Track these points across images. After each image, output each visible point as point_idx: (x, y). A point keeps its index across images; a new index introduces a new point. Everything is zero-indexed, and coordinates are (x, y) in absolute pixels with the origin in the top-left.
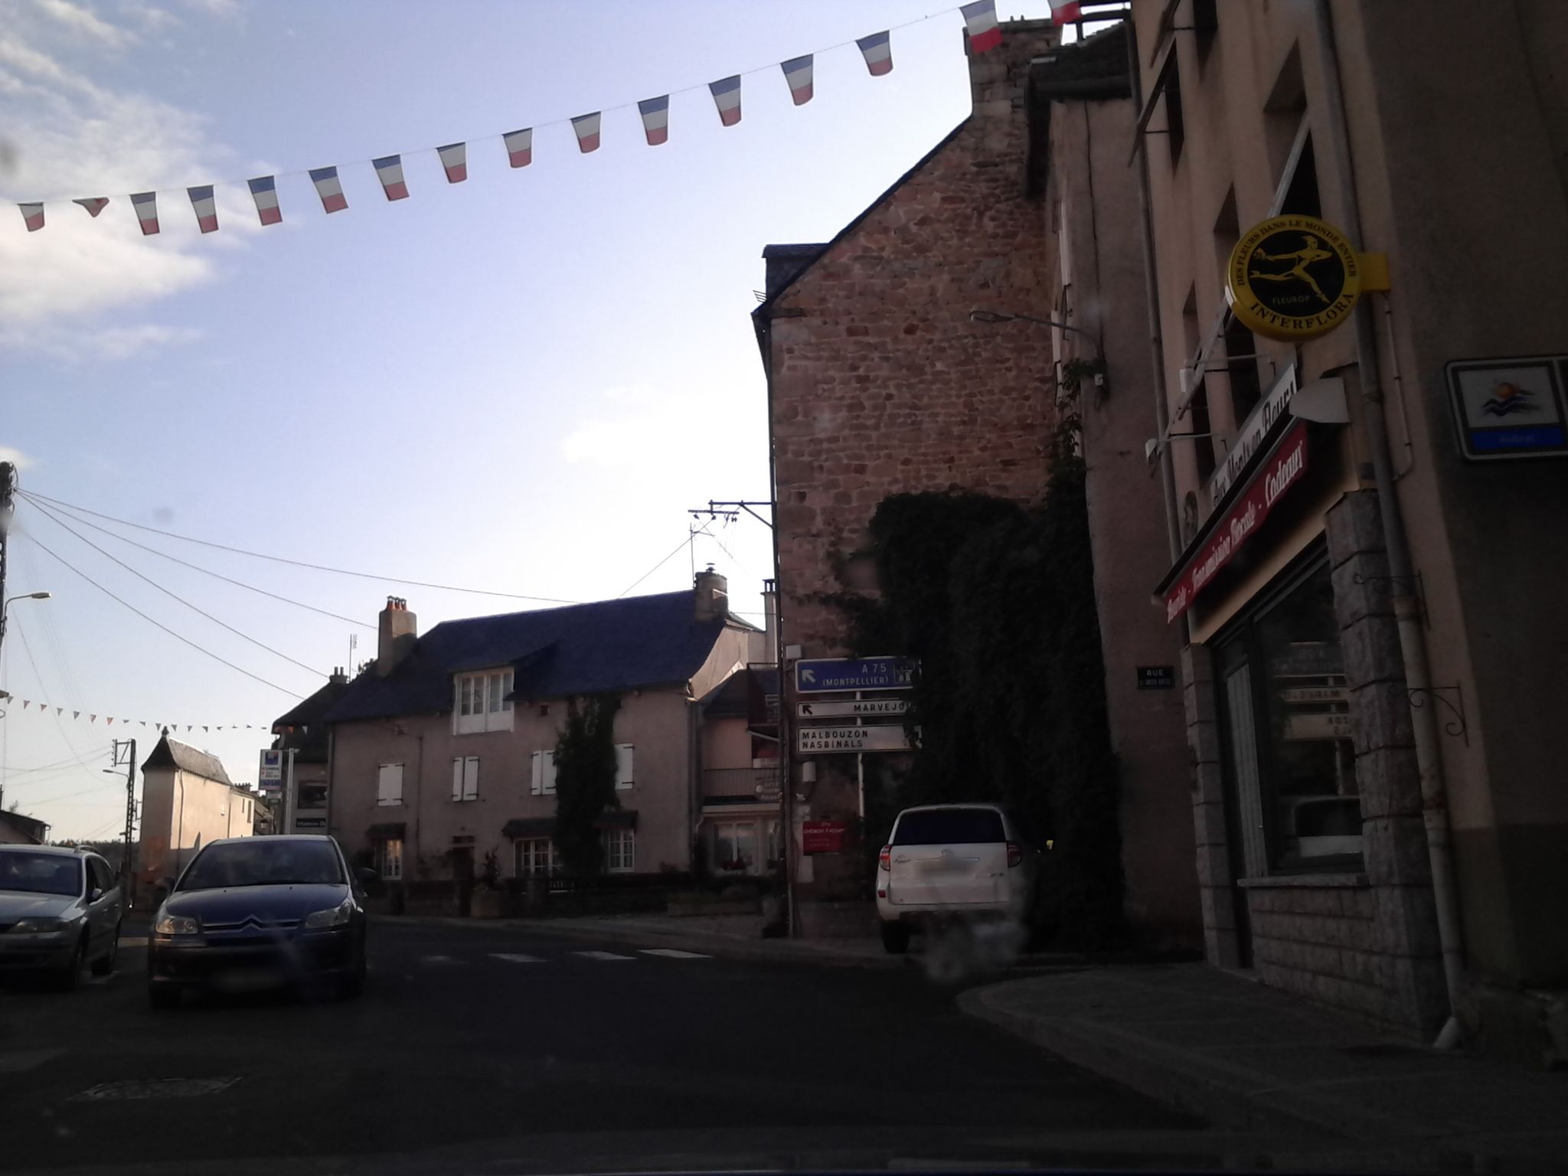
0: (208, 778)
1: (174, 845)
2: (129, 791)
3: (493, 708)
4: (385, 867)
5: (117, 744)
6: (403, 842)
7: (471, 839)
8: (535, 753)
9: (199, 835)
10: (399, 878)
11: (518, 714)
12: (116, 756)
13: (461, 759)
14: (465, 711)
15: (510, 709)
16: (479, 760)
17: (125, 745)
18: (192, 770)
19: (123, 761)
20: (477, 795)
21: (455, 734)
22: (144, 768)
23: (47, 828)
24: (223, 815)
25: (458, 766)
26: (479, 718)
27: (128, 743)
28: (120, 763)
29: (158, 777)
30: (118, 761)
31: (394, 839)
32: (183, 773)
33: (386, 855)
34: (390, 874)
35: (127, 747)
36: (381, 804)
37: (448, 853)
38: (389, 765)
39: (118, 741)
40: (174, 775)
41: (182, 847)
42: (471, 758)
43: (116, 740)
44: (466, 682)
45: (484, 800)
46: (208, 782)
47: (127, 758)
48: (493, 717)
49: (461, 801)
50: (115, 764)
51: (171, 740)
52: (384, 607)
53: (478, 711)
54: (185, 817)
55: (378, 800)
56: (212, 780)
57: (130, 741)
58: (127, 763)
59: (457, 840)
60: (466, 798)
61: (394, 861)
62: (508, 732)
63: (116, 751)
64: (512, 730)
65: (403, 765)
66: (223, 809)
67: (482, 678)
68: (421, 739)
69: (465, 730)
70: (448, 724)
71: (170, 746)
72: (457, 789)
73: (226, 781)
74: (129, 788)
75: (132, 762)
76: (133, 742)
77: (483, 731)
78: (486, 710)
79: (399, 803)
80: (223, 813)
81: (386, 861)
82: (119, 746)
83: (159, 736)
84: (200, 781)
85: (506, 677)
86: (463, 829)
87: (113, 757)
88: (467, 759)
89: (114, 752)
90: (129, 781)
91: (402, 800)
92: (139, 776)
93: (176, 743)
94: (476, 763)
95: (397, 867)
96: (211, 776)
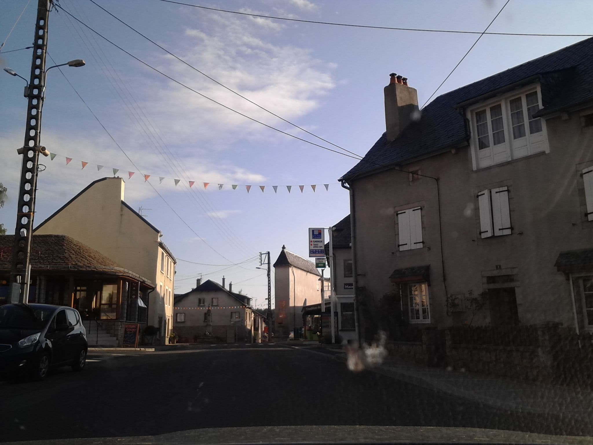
0: (308, 272)
1: (291, 304)
2: (269, 278)
3: (519, 133)
4: (412, 310)
5: (261, 254)
6: (429, 285)
7: (509, 278)
8: (584, 171)
9: (306, 300)
10: (428, 321)
11: (553, 132)
12: (261, 260)
13: (486, 192)
14: (483, 145)
15: (541, 130)
16: (508, 191)
17: (265, 255)
18: (298, 267)
19: (264, 263)
20: (512, 228)
21: (475, 168)
22: (275, 266)
23: (251, 300)
24: (318, 290)
25: (484, 202)
26: (500, 147)
27: (266, 253)
28: (264, 264)
29: (282, 270)
30: (262, 263)
31: (420, 282)
32: (294, 268)
33: (412, 299)
34: (418, 318)
35: (266, 255)
36: (402, 249)
37: (483, 294)
38: (407, 211)
39: (262, 253)
40: (289, 269)
41: (296, 305)
42: (497, 190)
43: (261, 252)
44: (480, 115)
45: (521, 234)
46: (309, 274)
47: (266, 261)
48: (518, 143)
49: (493, 237)
50: (261, 264)
51: (287, 252)
52: (388, 83)
53: (499, 139)
54: (297, 290)
55: (399, 246)
56: (311, 273)
57: (267, 252)
58: (267, 263)
59: (491, 279)
60: (498, 233)
61: (420, 304)
62: (543, 153)
63: (261, 258)
64: (547, 151)
65: (421, 209)
66: (318, 288)
67: (499, 106)
68: (437, 180)
69: (485, 163)
70: (467, 160)
71: (286, 254)
72: (485, 224)
73: (318, 274)
74: (268, 276)
75: (269, 263)
76: (269, 253)
77: (510, 160)
78: (510, 137)
79: (421, 246)
80: (318, 289)
81: (412, 306)
82: (262, 255)
83: (281, 250)
84: (304, 273)
85: (531, 96)
86: (498, 267)
87: (260, 261)
88: (494, 191)
89: (260, 258)
90: (268, 273)
91: (423, 242)
92: (273, 269)
93: (290, 254)
94: (506, 192)
95: (424, 311)
96: (310, 271)
